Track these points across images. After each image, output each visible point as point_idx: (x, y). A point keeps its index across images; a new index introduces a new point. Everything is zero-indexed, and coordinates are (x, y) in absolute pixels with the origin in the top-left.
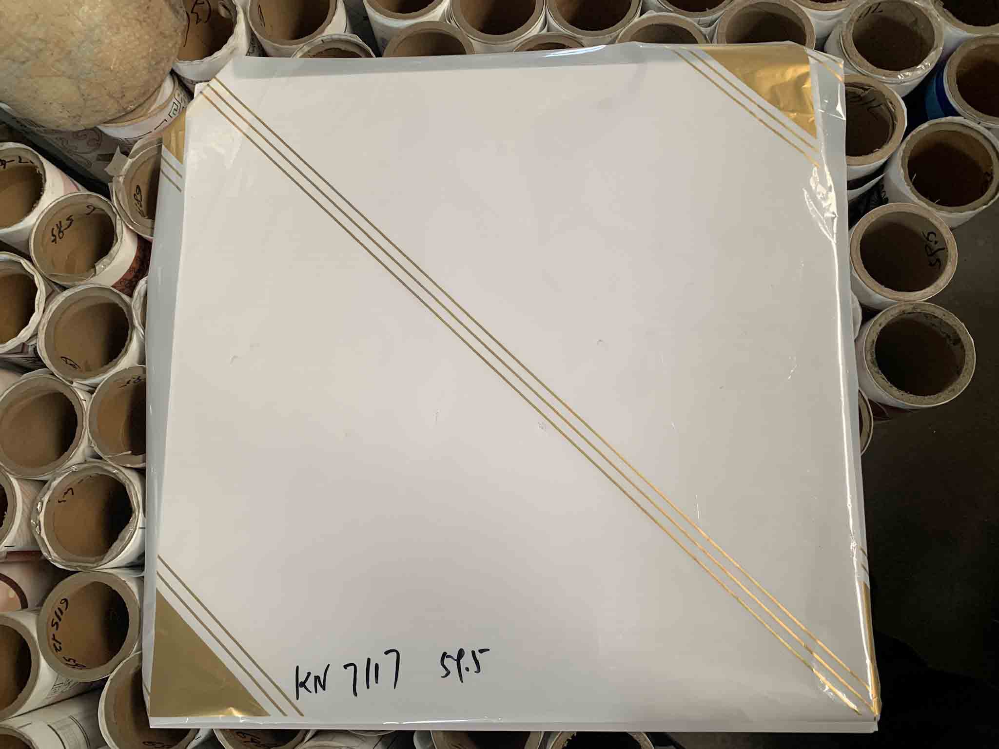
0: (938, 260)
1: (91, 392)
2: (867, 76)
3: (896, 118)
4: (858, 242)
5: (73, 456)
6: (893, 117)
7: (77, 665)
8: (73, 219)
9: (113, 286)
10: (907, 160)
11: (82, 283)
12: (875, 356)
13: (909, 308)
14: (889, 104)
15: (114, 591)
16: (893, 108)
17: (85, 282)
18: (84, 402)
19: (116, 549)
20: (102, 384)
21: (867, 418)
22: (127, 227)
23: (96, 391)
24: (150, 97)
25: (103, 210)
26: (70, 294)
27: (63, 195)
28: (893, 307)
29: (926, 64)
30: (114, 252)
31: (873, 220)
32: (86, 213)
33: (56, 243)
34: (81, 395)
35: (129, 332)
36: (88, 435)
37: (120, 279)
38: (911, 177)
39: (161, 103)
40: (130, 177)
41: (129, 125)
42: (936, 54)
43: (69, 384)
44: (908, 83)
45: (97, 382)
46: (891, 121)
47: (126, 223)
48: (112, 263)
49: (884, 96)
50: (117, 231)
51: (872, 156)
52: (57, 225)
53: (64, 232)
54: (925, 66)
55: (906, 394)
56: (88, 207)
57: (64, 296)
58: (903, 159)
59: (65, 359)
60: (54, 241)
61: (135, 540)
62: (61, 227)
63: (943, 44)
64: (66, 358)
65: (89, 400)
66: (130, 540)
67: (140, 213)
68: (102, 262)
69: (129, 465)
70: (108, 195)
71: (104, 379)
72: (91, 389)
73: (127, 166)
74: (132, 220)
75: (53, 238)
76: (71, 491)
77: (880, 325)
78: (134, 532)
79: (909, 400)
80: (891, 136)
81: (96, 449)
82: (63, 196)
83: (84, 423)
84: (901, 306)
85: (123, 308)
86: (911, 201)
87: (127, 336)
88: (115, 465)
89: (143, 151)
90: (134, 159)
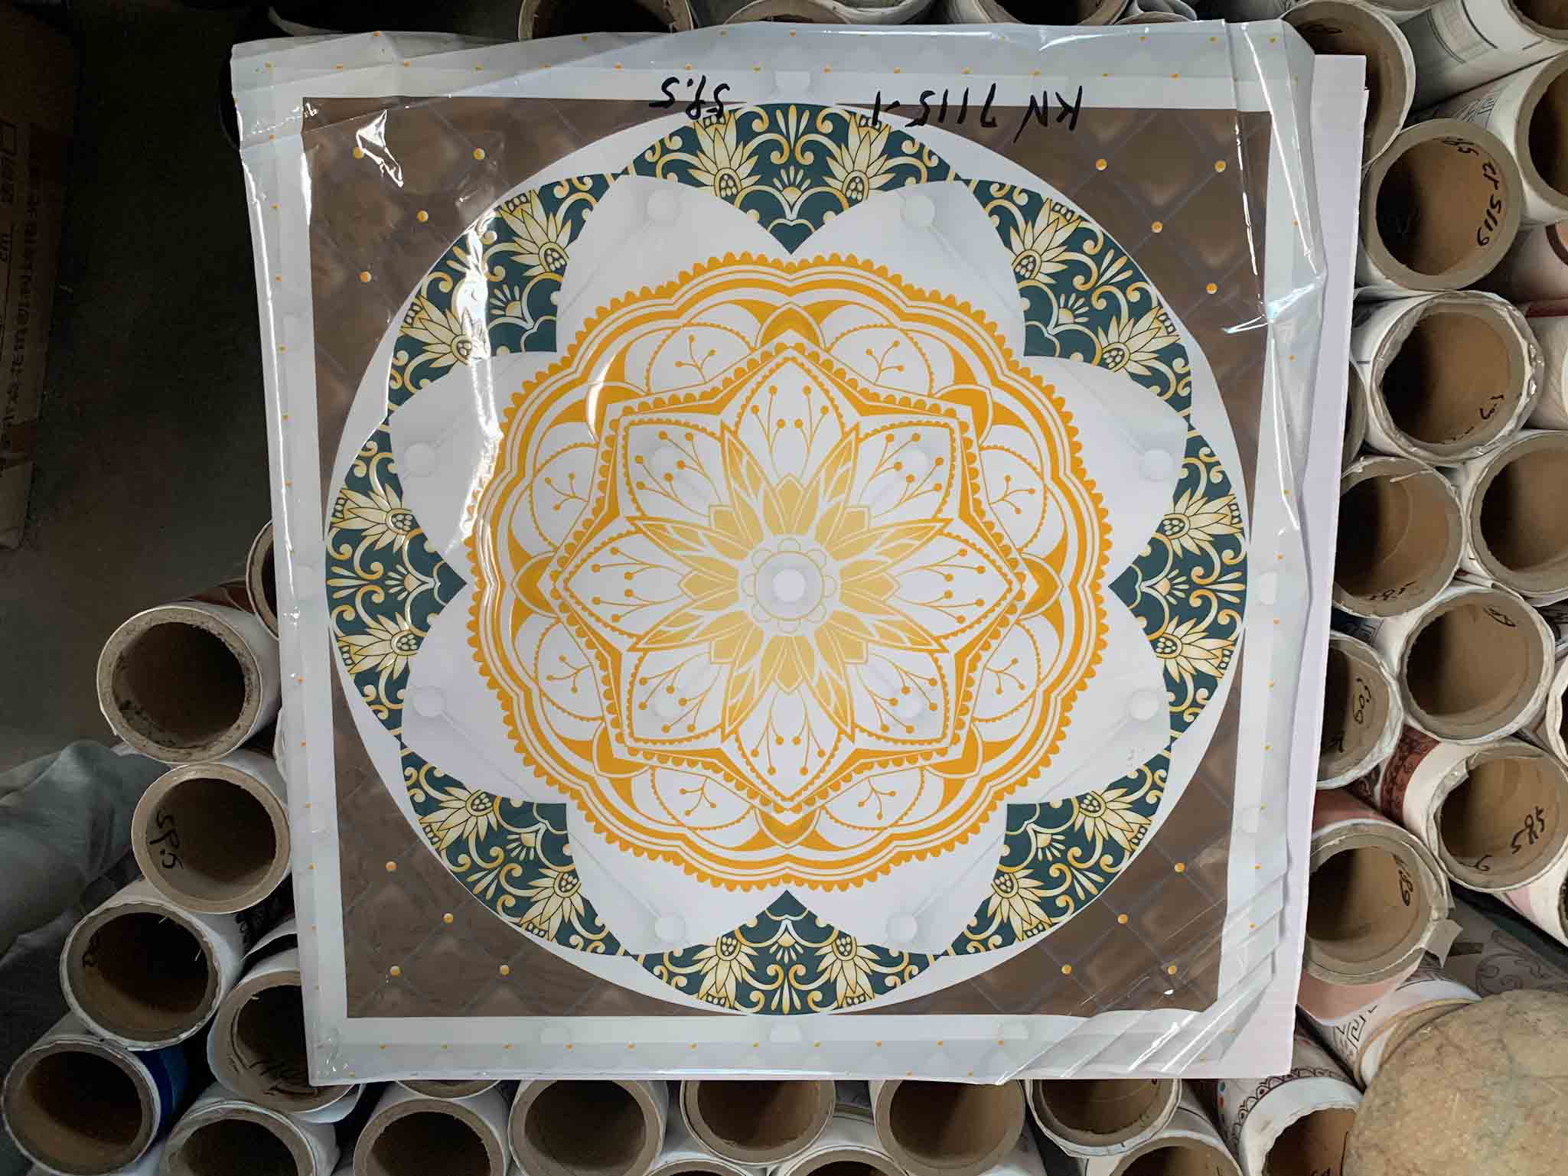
0: (161, 825)
1: (1461, 572)
2: (272, 1110)
4: (279, 853)
5: (1483, 471)
7: (1457, 144)
8: (1510, 847)
9: (1438, 742)
10: (211, 982)
11: (1491, 745)
12: (246, 680)
13: (197, 754)
15: (1403, 263)
19: (1405, 326)
20: (1445, 586)
22: (1420, 838)
23: (1453, 574)
24: (1399, 1045)
25: (1462, 863)
26: (1505, 728)
27: (1530, 885)
28: (223, 755)
29: (185, 1133)
30: (1440, 797)
32: (1490, 858)
33: (1538, 807)
34: (1476, 567)
35: (1405, 670)
36: (1462, 505)
39: (1378, 1041)
40: (1420, 918)
41: (1430, 1002)
43: (1498, 583)
44: (211, 1099)
45: (1453, 588)
47: (1422, 844)
48: (1441, 779)
50: (1436, 831)
52: (1536, 838)
53: (1523, 827)
54: (187, 1130)
55: (199, 624)
56: (1487, 869)
57: (1515, 724)
58: (216, 984)
59: (1509, 622)
61: (1377, 341)
62: (1530, 834)
64: (1507, 624)
65: (1464, 559)
66: (1383, 342)
68: (1458, 780)
69: (1393, 459)
70: (1453, 886)
72: (1462, 578)
73: (1427, 936)
74: (1413, 850)
75: (1542, 816)
76: (1485, 414)
77: (239, 727)
78: (1376, 355)
79: (194, 616)
80: (234, 1019)
83: (1470, 522)
84: (211, 756)
85: (1418, 708)
86: (199, 916)
87: (1408, 667)
88: (1413, 458)
89: (1400, 961)
90: (1417, 947)
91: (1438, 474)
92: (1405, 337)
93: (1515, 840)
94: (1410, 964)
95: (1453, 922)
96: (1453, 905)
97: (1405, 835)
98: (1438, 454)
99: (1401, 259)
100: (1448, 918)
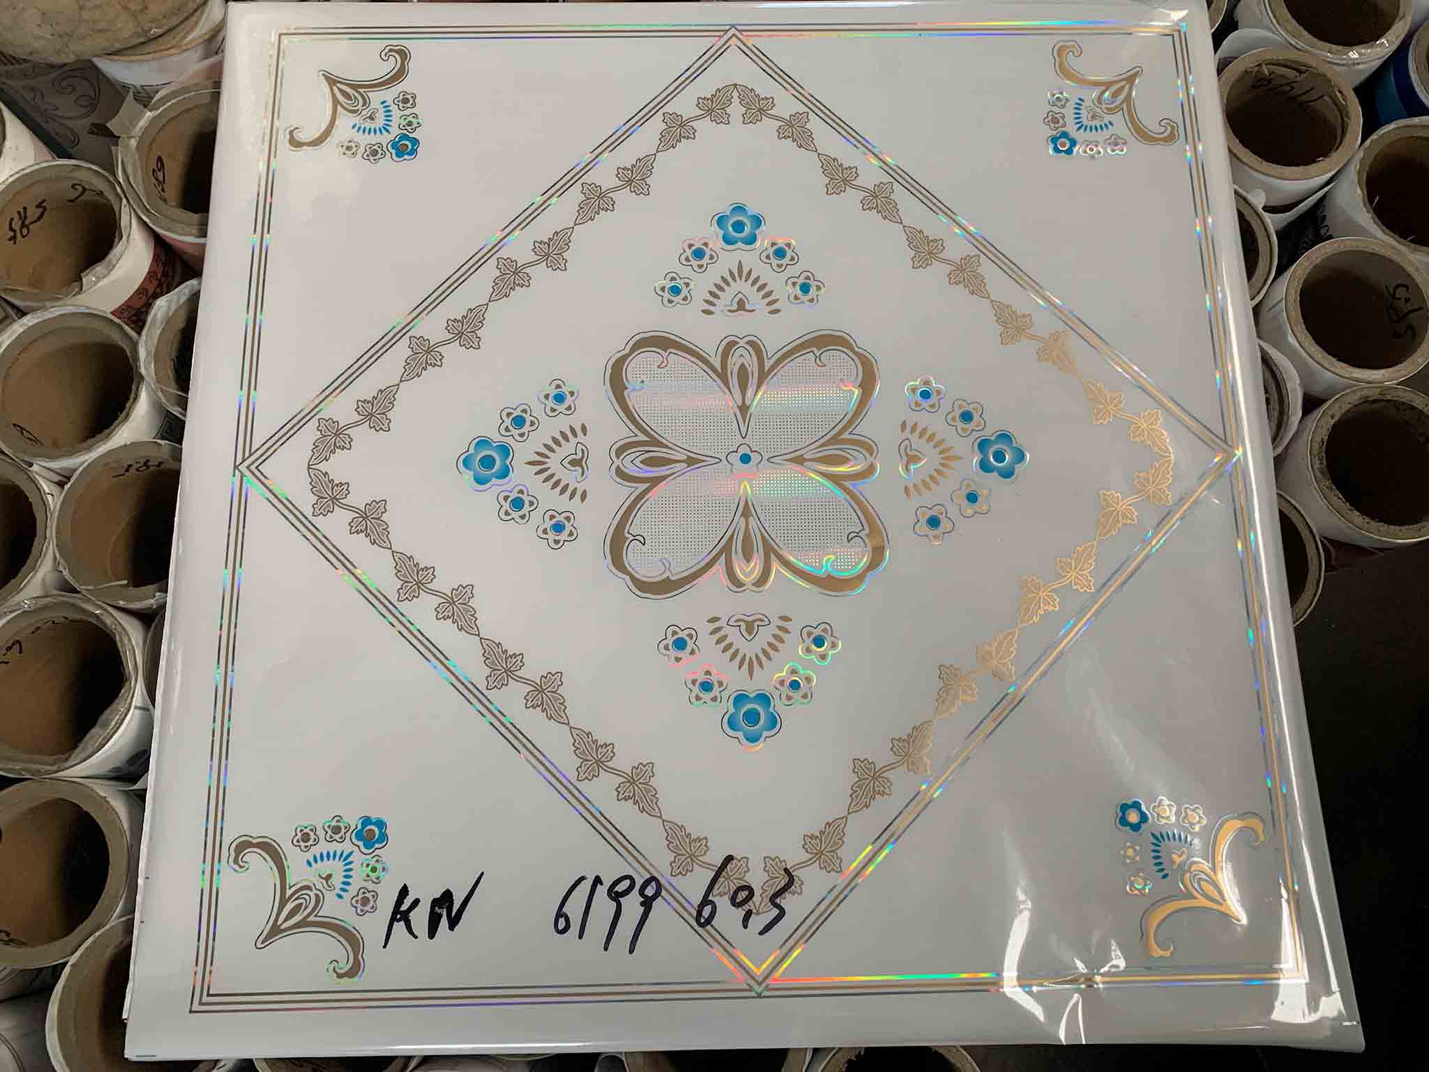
2: (1306, 51)
3: (1347, 112)
4: (1295, 293)
5: (25, 586)
6: (1344, 113)
7: (11, 940)
8: (48, 207)
9: (112, 313)
10: (1365, 175)
11: (58, 303)
12: (1325, 462)
13: (1374, 394)
14: (1339, 95)
15: (86, 812)
16: (1342, 101)
17: (61, 303)
18: (49, 497)
19: (92, 742)
21: (1316, 558)
22: (139, 218)
23: (72, 481)
24: (187, 18)
26: (37, 321)
27: (32, 162)
29: (1390, 38)
30: (113, 257)
31: (1318, 262)
33: (15, 243)
34: (45, 487)
35: (134, 387)
36: (54, 553)
37: (123, 305)
38: (1371, 201)
39: (204, 31)
40: (149, 140)
41: (147, 61)
42: (1405, 23)
43: (25, 466)
45: (72, 467)
46: (1340, 118)
47: (137, 209)
48: (109, 276)
49: (1329, 80)
50: (122, 223)
51: (1316, 167)
52: (19, 212)
53: (31, 226)
54: (1388, 41)
55: (1373, 523)
56: (73, 186)
57: (24, 324)
58: (1359, 173)
59: (18, 428)
60: (13, 238)
61: (126, 729)
62: (26, 218)
63: (1412, 11)
64: (22, 429)
65: (58, 494)
66: (118, 728)
67: (161, 199)
69: (122, 603)
70: (109, 165)
71: (86, 461)
72: (62, 479)
74: (148, 207)
75: (12, 234)
76: (18, 645)
77: (1332, 417)
78: (126, 715)
79: (1378, 530)
80: (1341, 140)
81: (66, 573)
82: (32, 166)
84: (1362, 389)
85: (125, 347)
86: (1374, 237)
87: (130, 391)
88: (98, 603)
89: (174, 101)
90: (156, 113)
91: (74, 583)
92: (93, 731)
93: (42, 214)
94: (162, 98)
95: (117, 134)
96: (113, 148)
97: (154, 224)
98: (73, 605)
99: (86, 815)
100: (119, 137)
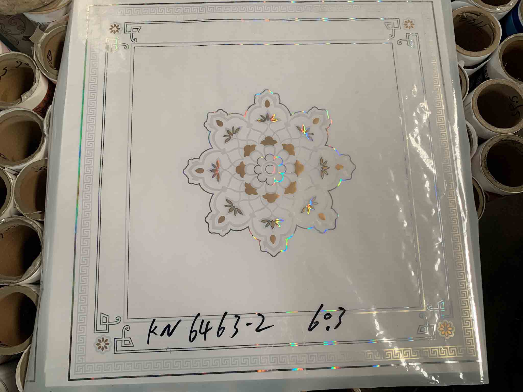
0: (518, 112)
1: (16, 175)
2: (481, 8)
3: (495, 31)
4: (476, 100)
5: (3, 213)
7: (2, 345)
8: (7, 70)
9: (33, 110)
10: (502, 55)
11: (13, 107)
12: (486, 163)
13: (505, 138)
14: (492, 24)
16: (494, 26)
19: (30, 271)
20: (23, 169)
21: (482, 199)
22: (43, 74)
23: (20, 173)
25: (28, 64)
26: (5, 113)
28: (495, 137)
30: (33, 89)
31: (484, 88)
32: (16, 66)
34: (10, 176)
35: (42, 138)
36: (14, 201)
37: (37, 107)
38: (504, 64)
40: (45, 45)
41: (44, 14)
43: (2, 169)
44: (502, 13)
45: (20, 169)
46: (492, 34)
47: (41, 71)
48: (32, 96)
49: (489, 19)
50: (36, 76)
51: (483, 52)
53: (2, 77)
54: (511, 4)
55: (504, 186)
56: (17, 62)
58: (500, 54)
65: (15, 179)
66: (39, 266)
67: (50, 66)
68: (26, 95)
69: (40, 220)
70: (31, 54)
71: (25, 166)
72: (16, 173)
73: (43, 38)
74: (45, 69)
76: (1, 235)
77: (489, 146)
79: (506, 189)
80: (493, 41)
81: (18, 208)
82: (1, 54)
83: (11, 193)
84: (500, 136)
85: (38, 123)
86: (505, 78)
87: (40, 140)
88: (31, 219)
89: (54, 29)
90: (48, 34)
91: (21, 212)
92: (30, 267)
93: (5, 73)
94: (50, 28)
95: (33, 42)
96: (32, 47)
97: (48, 76)
98: (21, 220)
99: (29, 299)
100: (34, 43)
